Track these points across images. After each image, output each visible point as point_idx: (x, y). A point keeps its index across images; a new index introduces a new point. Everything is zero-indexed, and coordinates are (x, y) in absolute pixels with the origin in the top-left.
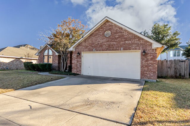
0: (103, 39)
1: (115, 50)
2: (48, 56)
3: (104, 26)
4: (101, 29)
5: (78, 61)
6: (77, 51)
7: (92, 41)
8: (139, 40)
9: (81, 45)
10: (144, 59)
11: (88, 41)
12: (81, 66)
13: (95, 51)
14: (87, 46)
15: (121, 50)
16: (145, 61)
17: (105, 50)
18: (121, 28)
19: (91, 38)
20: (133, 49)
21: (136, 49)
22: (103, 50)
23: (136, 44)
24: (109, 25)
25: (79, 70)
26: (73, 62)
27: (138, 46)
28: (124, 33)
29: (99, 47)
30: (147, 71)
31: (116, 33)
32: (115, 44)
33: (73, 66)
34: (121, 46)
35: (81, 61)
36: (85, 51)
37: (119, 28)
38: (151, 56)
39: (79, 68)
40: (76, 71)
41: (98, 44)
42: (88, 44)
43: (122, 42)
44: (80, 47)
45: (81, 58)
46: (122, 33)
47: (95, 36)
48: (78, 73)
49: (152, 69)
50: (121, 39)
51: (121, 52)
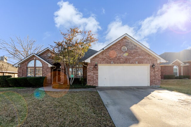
0: (120, 53)
1: (131, 63)
2: (35, 67)
3: (121, 42)
4: (119, 44)
5: (94, 74)
6: (93, 63)
7: (110, 54)
8: (149, 56)
9: (98, 57)
10: (152, 71)
11: (105, 53)
12: (97, 78)
13: (113, 63)
14: (105, 59)
15: (136, 63)
16: (153, 72)
17: (123, 63)
18: (136, 46)
19: (109, 51)
20: (145, 63)
21: (147, 63)
22: (121, 63)
23: (147, 59)
24: (126, 41)
25: (96, 82)
26: (88, 74)
27: (149, 61)
28: (138, 50)
29: (117, 60)
30: (155, 80)
31: (132, 49)
32: (131, 59)
33: (88, 78)
34: (136, 61)
35: (97, 73)
36: (103, 63)
37: (135, 45)
38: (157, 68)
39: (95, 80)
40: (92, 84)
41: (116, 57)
42: (105, 57)
43: (137, 57)
44: (97, 59)
45: (97, 70)
46: (136, 49)
47: (113, 49)
48: (94, 85)
49: (158, 78)
50: (136, 54)
51: (136, 65)
